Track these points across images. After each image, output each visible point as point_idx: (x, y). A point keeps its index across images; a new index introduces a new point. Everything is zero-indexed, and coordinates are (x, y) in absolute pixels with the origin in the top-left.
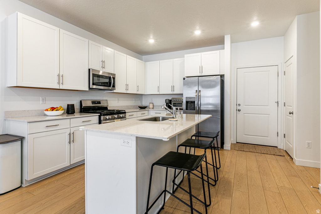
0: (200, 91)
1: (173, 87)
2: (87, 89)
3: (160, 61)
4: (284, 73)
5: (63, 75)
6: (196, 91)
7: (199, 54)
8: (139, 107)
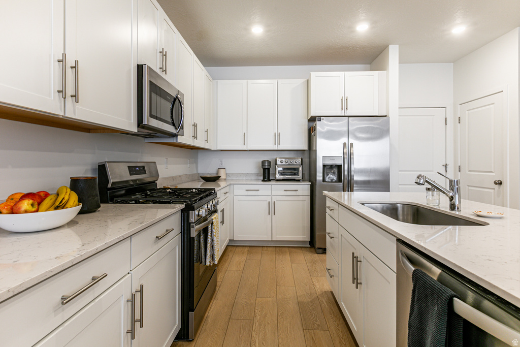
0: (352, 144)
1: (277, 137)
2: (134, 129)
3: (248, 81)
4: (459, 120)
5: (77, 62)
6: (345, 144)
7: (341, 73)
8: (203, 178)
